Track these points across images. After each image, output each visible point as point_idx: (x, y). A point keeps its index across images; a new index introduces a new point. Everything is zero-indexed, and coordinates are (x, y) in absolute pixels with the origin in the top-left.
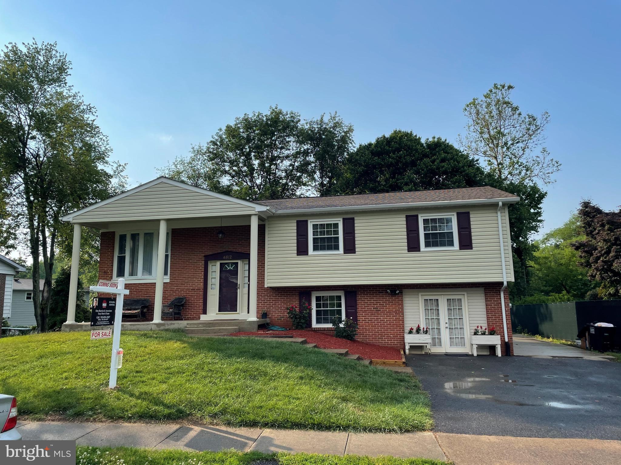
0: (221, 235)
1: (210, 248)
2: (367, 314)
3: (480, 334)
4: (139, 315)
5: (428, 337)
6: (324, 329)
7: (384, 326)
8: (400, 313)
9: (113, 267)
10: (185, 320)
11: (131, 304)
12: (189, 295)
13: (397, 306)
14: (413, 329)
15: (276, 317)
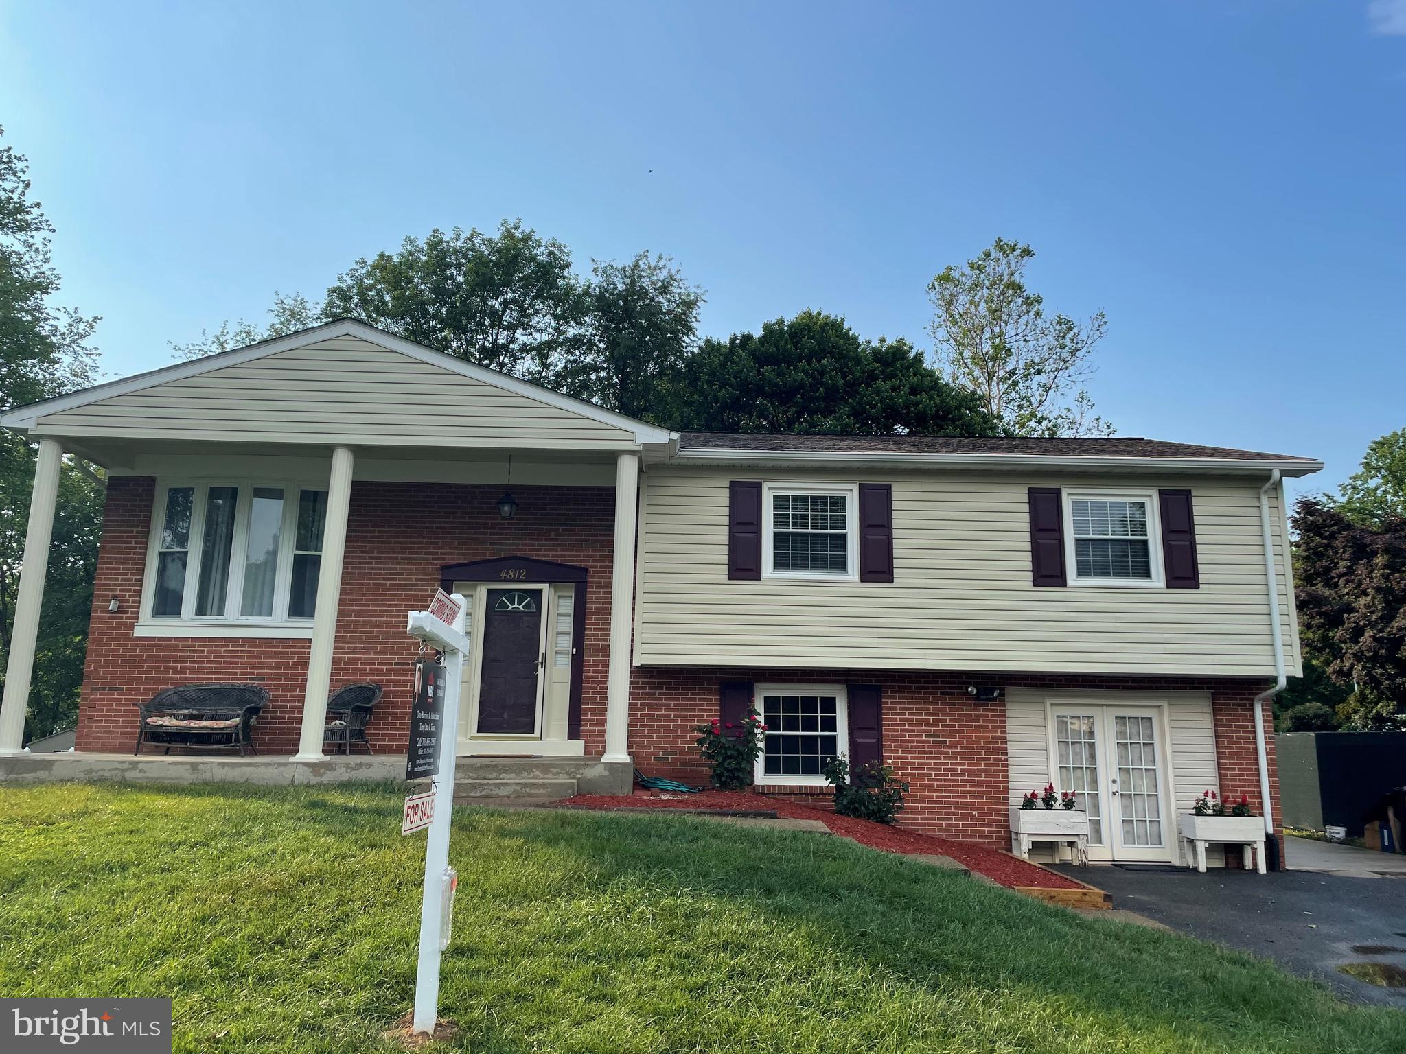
0: (506, 508)
1: (459, 544)
2: (910, 752)
3: (1210, 812)
4: (237, 734)
5: (1080, 820)
6: (791, 791)
7: (954, 786)
8: (999, 749)
9: (141, 586)
10: (377, 752)
11: (202, 701)
12: (388, 681)
13: (990, 732)
14: (1034, 795)
15: (652, 753)
